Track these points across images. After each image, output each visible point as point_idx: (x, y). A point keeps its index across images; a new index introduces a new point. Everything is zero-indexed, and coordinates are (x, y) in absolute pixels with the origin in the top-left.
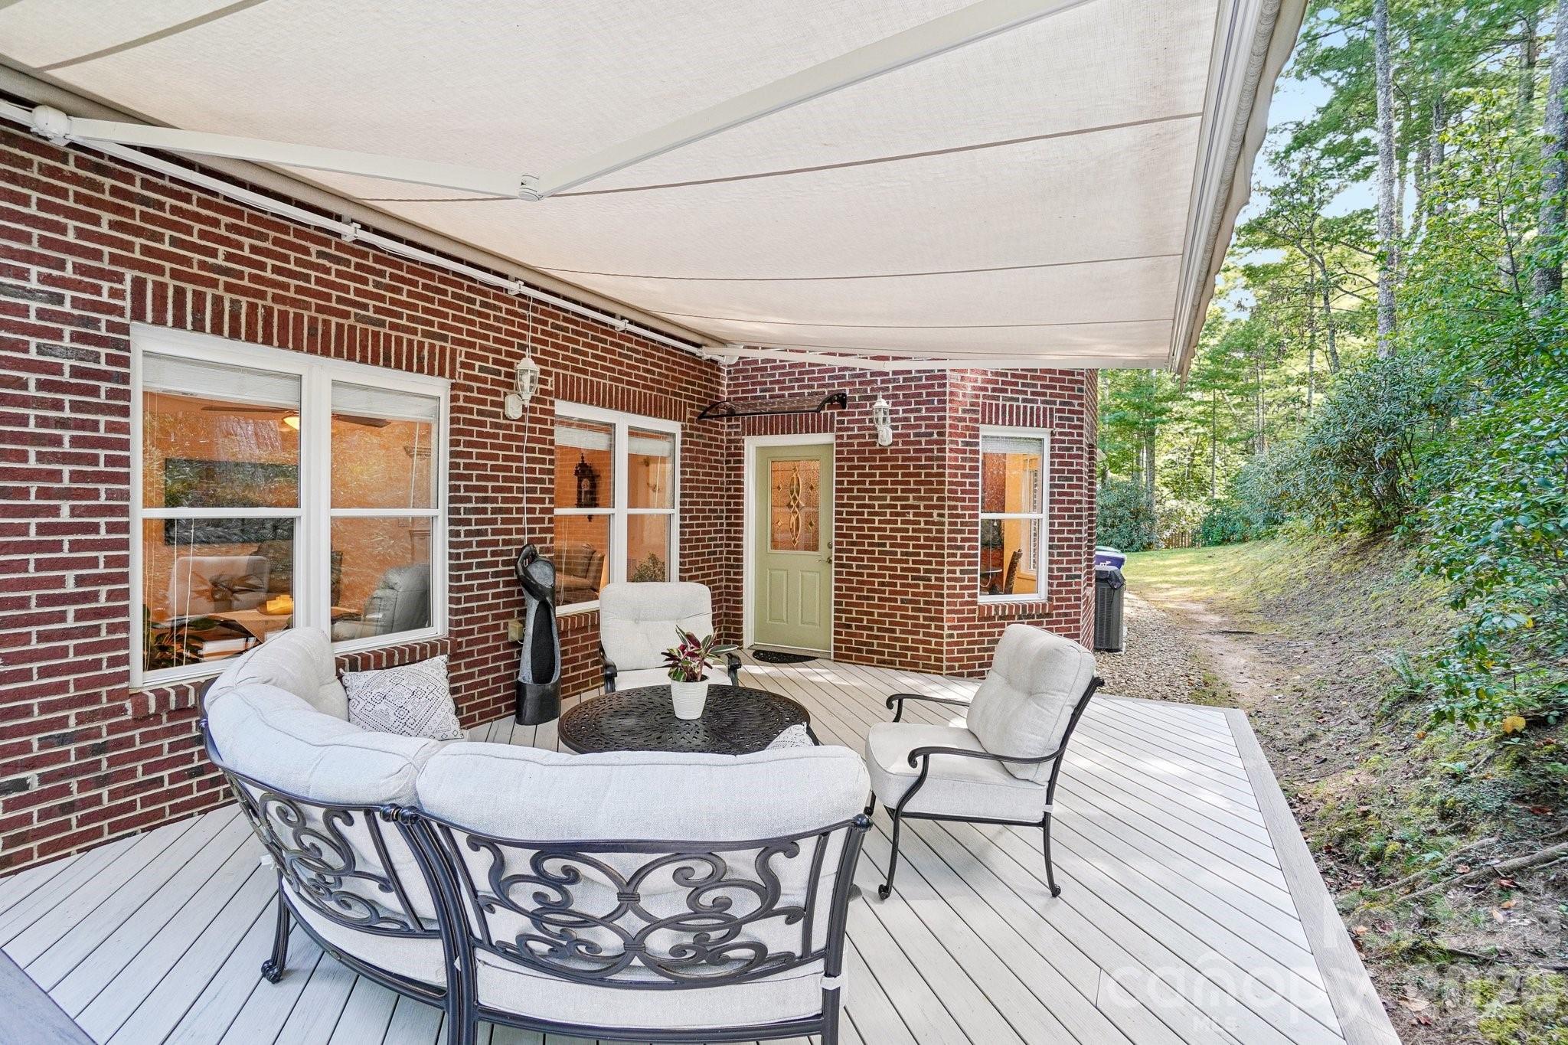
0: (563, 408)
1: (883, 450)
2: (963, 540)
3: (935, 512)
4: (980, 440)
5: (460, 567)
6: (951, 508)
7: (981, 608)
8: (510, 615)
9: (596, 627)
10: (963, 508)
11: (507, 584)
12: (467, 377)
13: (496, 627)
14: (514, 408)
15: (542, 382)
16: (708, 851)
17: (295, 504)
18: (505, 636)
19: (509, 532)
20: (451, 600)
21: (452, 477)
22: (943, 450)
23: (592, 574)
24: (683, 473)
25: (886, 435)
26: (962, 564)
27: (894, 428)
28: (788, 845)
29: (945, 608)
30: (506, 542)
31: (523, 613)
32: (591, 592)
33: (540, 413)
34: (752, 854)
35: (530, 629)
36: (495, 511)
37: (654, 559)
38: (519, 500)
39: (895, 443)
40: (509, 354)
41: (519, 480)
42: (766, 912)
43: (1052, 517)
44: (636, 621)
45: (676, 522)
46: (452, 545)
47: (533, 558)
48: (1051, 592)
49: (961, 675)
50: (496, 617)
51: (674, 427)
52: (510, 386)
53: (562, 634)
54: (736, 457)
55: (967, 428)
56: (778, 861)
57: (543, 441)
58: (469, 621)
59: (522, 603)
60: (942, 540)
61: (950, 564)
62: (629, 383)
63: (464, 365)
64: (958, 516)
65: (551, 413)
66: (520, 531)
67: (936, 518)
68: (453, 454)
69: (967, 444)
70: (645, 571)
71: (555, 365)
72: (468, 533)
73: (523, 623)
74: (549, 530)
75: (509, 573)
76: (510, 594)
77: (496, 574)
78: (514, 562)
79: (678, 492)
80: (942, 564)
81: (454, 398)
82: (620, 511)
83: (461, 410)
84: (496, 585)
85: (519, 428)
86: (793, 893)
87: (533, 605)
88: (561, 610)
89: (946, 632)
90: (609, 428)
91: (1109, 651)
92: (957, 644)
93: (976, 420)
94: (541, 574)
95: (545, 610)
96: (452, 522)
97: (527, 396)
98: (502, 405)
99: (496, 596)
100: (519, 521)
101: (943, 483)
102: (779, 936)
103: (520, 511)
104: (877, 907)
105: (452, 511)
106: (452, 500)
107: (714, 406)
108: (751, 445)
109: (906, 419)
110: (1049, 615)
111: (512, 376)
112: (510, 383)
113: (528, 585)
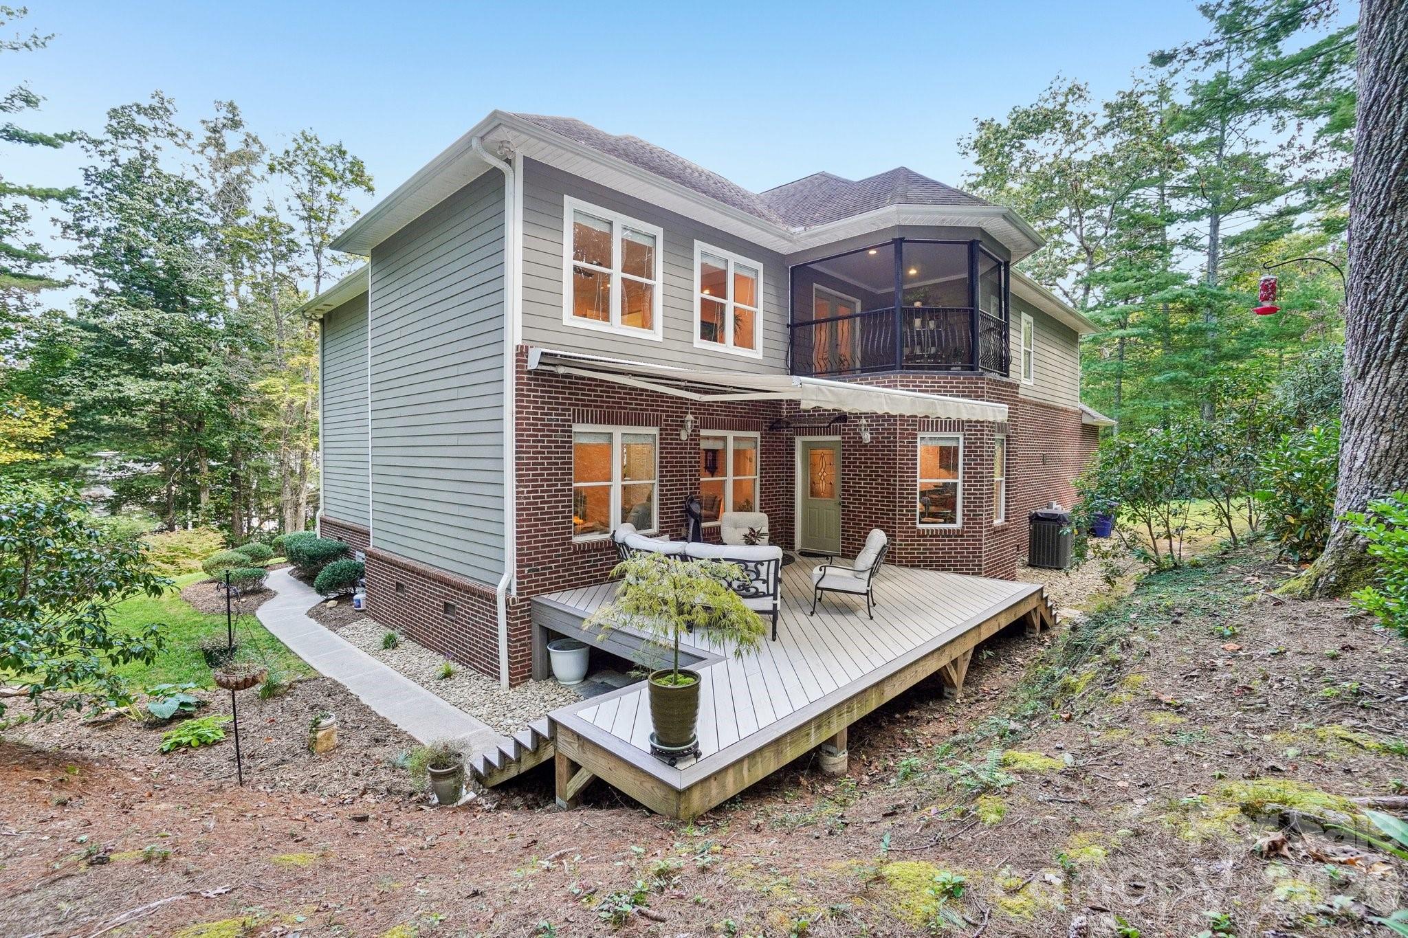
0: (703, 432)
1: (866, 445)
2: (908, 494)
3: (892, 479)
4: (918, 440)
5: (664, 504)
6: (900, 477)
7: (919, 531)
8: (682, 525)
9: (719, 533)
10: (908, 477)
11: (681, 512)
12: (666, 425)
13: (677, 530)
14: (684, 436)
15: (695, 422)
16: (744, 562)
17: (610, 480)
18: (680, 534)
19: (682, 489)
20: (660, 518)
21: (660, 467)
22: (895, 446)
23: (715, 509)
24: (761, 457)
25: (867, 437)
26: (907, 506)
27: (871, 434)
28: (761, 563)
29: (897, 530)
30: (681, 494)
31: (688, 525)
32: (716, 518)
33: (695, 437)
34: (754, 564)
35: (691, 532)
36: (677, 480)
37: (748, 502)
38: (686, 476)
39: (872, 442)
40: (681, 412)
41: (686, 467)
42: (757, 579)
43: (964, 481)
44: (736, 528)
45: (758, 483)
46: (660, 495)
47: (692, 501)
48: (964, 523)
49: (907, 566)
50: (677, 526)
51: (756, 434)
52: (682, 426)
53: (704, 535)
54: (791, 447)
55: (910, 434)
56: (759, 566)
57: (695, 449)
58: (667, 527)
59: (686, 520)
60: (895, 493)
61: (900, 506)
62: (733, 416)
63: (665, 420)
64: (905, 481)
65: (699, 435)
66: (686, 489)
67: (892, 482)
68: (661, 458)
69: (910, 442)
70: (743, 506)
71: (700, 414)
72: (667, 490)
73: (688, 529)
74: (698, 488)
75: (682, 507)
76: (682, 516)
77: (677, 508)
78: (684, 502)
79: (759, 467)
80: (895, 506)
81: (661, 434)
82: (730, 478)
83: (664, 439)
84: (677, 512)
85: (686, 444)
86: (763, 576)
87: (692, 521)
88: (704, 525)
89: (898, 542)
90: (724, 439)
91: (1057, 569)
92: (904, 549)
93: (915, 430)
94: (695, 507)
95: (697, 524)
96: (660, 485)
97: (690, 432)
98: (679, 435)
99: (677, 517)
100: (686, 484)
101: (895, 463)
102: (762, 588)
103: (686, 480)
104: (810, 618)
105: (660, 481)
106: (660, 476)
107: (779, 421)
108: (799, 441)
109: (878, 429)
110: (962, 536)
111: (683, 421)
112: (682, 425)
113: (689, 511)
